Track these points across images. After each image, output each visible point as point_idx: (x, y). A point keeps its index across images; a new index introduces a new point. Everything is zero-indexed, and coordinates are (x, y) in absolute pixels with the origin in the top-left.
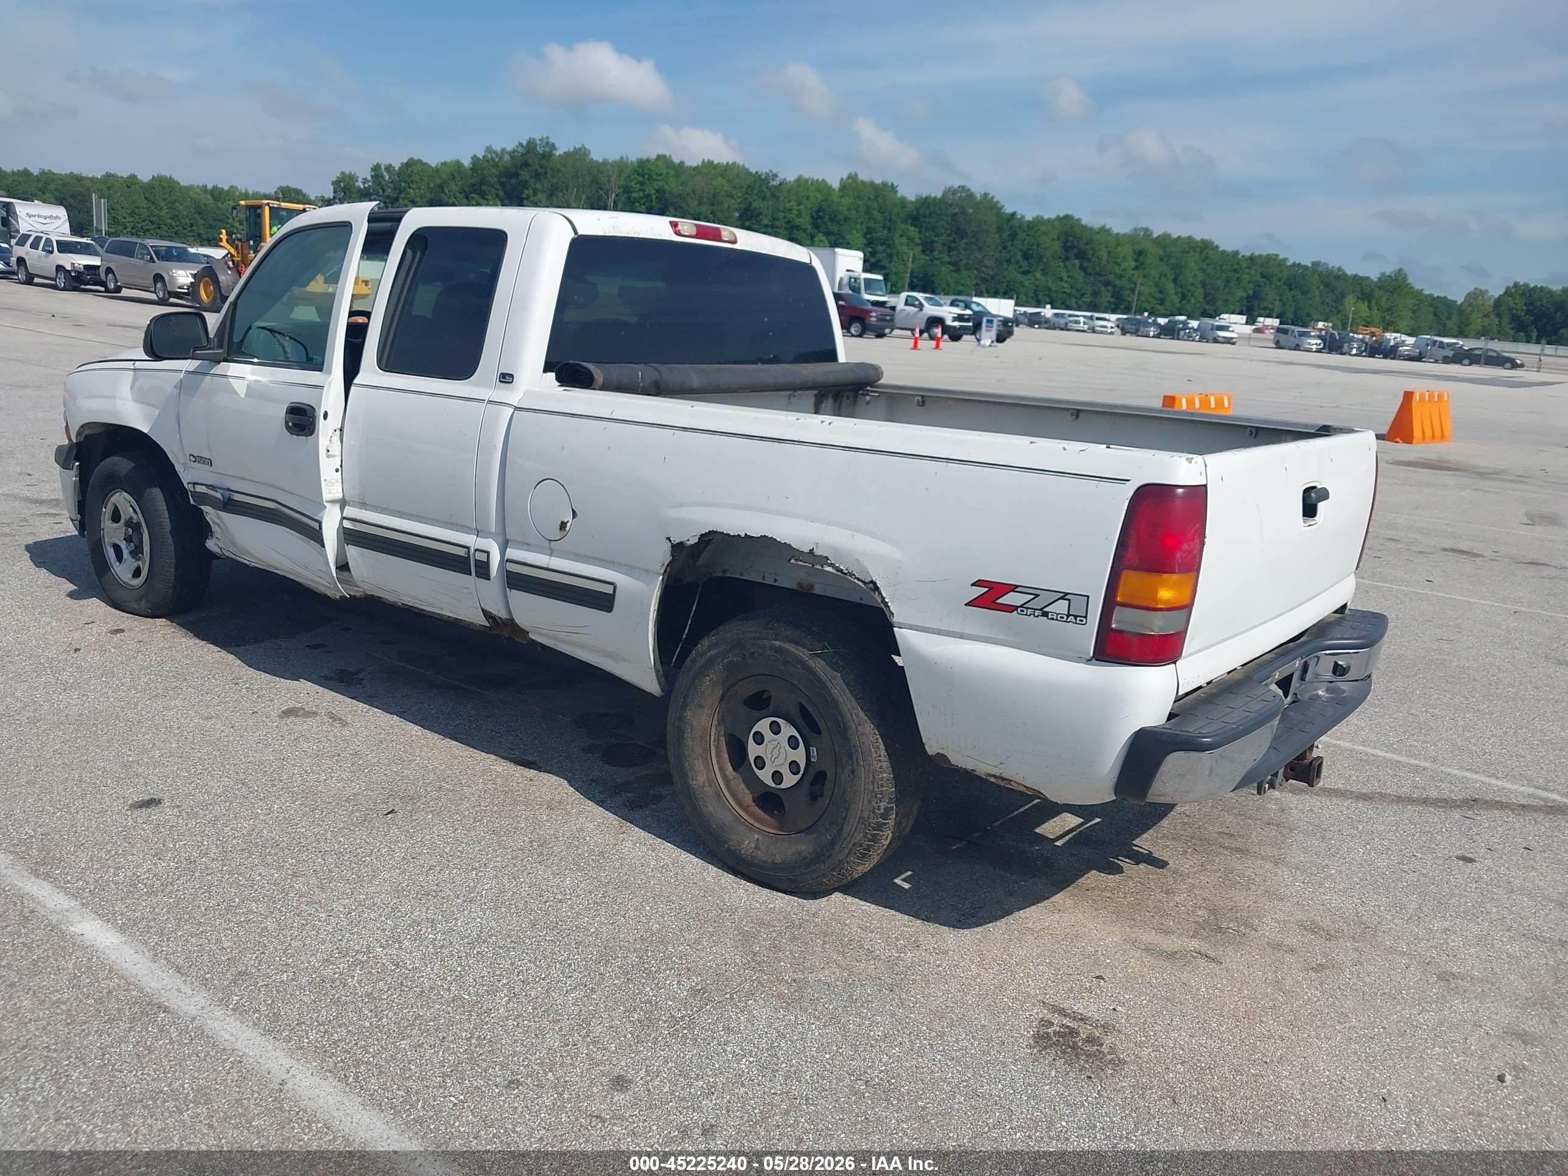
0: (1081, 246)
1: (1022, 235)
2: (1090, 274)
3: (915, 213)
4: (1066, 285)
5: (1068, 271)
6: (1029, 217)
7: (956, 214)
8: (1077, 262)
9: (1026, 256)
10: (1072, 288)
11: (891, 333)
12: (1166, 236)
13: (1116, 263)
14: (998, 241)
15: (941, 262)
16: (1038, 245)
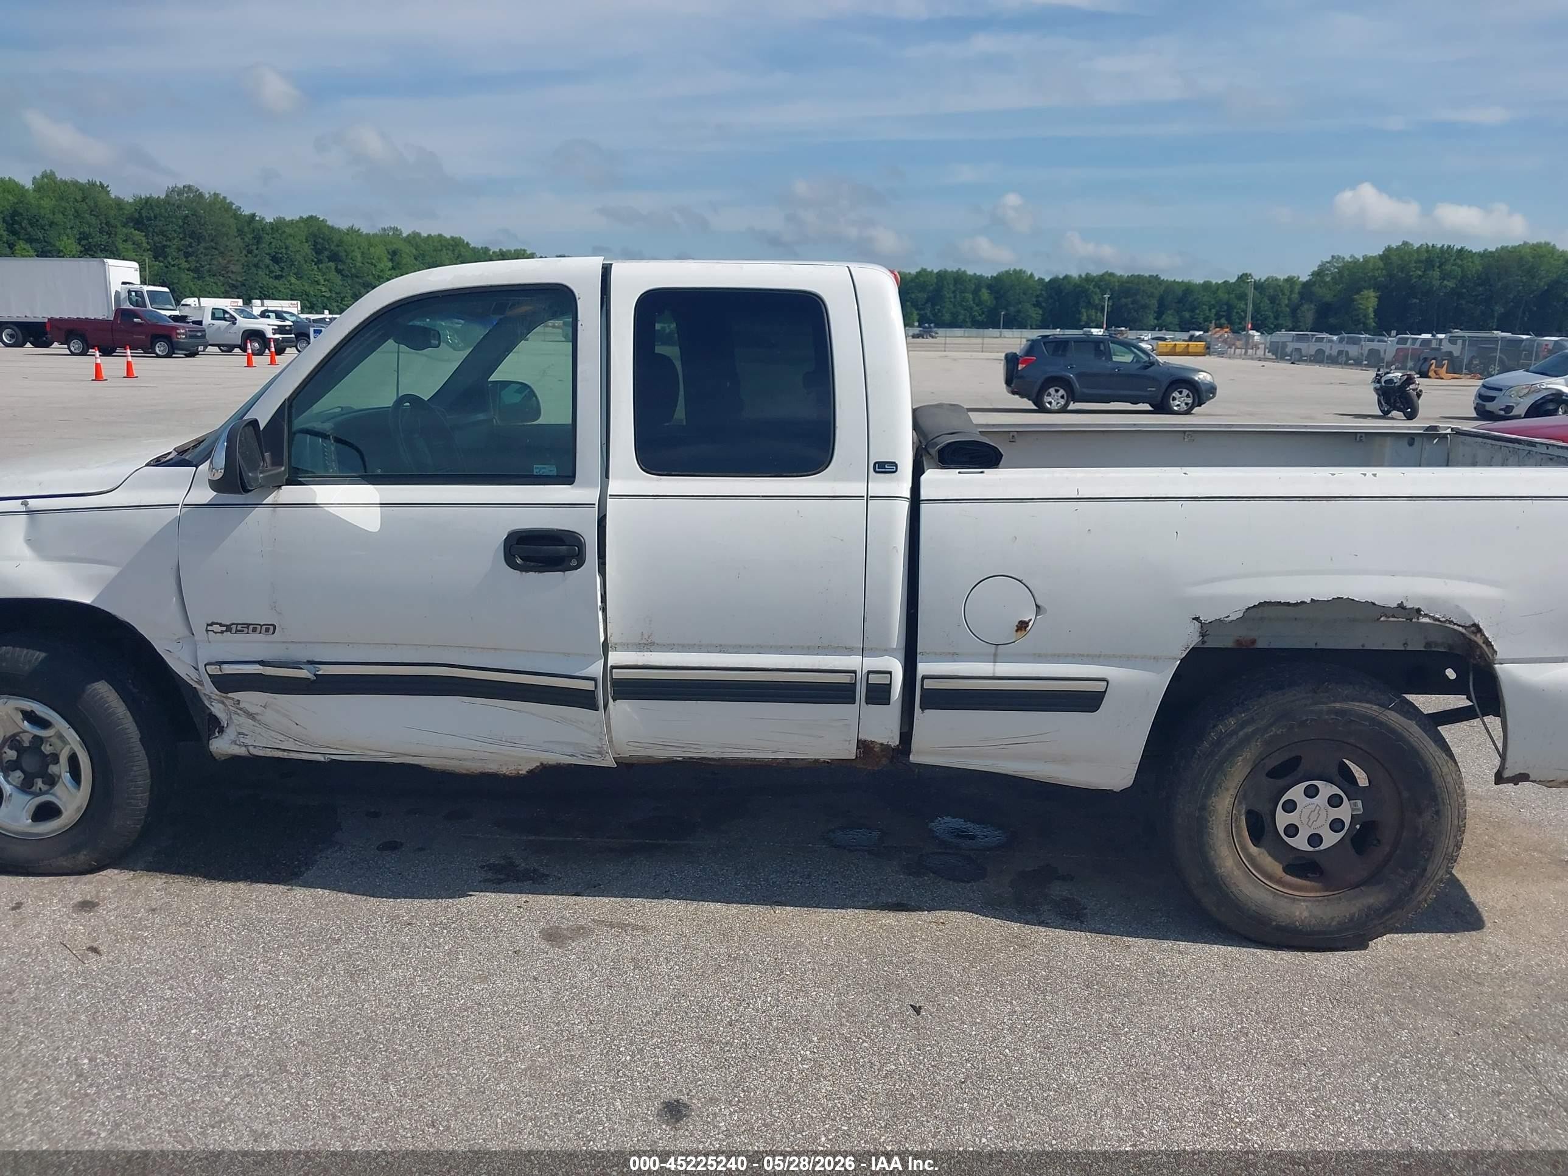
0: (332, 247)
1: (267, 238)
2: (347, 276)
3: (137, 215)
4: (323, 289)
5: (324, 274)
6: (269, 219)
7: (187, 216)
8: (332, 264)
9: (275, 260)
10: (330, 291)
11: (204, 351)
12: (416, 235)
13: (372, 264)
14: (241, 245)
15: (179, 268)
16: (287, 248)
